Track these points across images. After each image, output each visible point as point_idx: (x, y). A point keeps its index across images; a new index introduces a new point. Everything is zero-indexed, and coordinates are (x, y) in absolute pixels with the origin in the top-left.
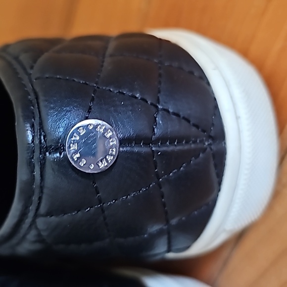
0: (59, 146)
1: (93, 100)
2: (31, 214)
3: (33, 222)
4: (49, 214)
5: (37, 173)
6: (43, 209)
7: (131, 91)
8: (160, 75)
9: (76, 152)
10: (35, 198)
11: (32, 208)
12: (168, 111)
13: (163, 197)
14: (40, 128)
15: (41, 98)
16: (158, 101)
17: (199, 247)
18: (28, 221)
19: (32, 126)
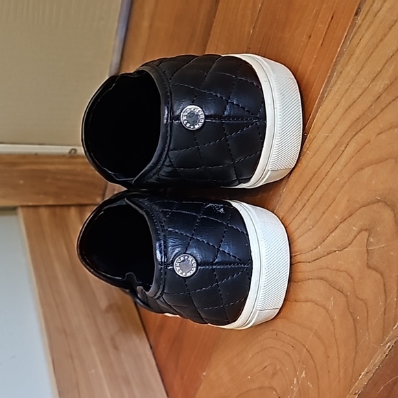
0: (178, 118)
1: (196, 97)
2: (166, 149)
3: (167, 153)
4: (174, 149)
5: (169, 129)
6: (171, 147)
7: (215, 93)
8: (233, 84)
9: (185, 120)
10: (168, 141)
11: (167, 146)
12: (233, 103)
13: (229, 146)
14: (171, 110)
15: (173, 95)
16: (229, 99)
17: (256, 181)
18: (165, 153)
19: (168, 108)
